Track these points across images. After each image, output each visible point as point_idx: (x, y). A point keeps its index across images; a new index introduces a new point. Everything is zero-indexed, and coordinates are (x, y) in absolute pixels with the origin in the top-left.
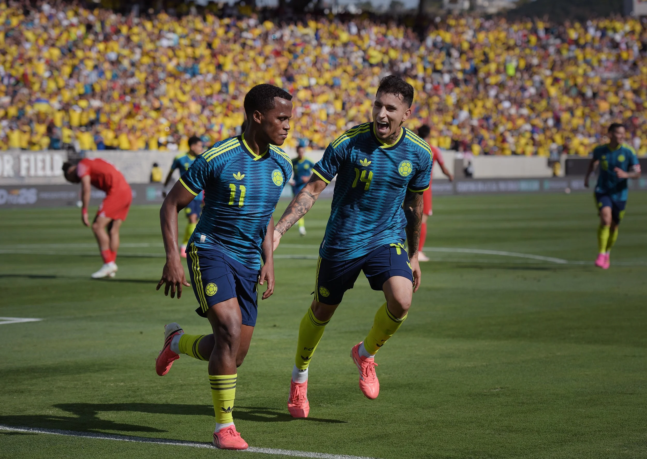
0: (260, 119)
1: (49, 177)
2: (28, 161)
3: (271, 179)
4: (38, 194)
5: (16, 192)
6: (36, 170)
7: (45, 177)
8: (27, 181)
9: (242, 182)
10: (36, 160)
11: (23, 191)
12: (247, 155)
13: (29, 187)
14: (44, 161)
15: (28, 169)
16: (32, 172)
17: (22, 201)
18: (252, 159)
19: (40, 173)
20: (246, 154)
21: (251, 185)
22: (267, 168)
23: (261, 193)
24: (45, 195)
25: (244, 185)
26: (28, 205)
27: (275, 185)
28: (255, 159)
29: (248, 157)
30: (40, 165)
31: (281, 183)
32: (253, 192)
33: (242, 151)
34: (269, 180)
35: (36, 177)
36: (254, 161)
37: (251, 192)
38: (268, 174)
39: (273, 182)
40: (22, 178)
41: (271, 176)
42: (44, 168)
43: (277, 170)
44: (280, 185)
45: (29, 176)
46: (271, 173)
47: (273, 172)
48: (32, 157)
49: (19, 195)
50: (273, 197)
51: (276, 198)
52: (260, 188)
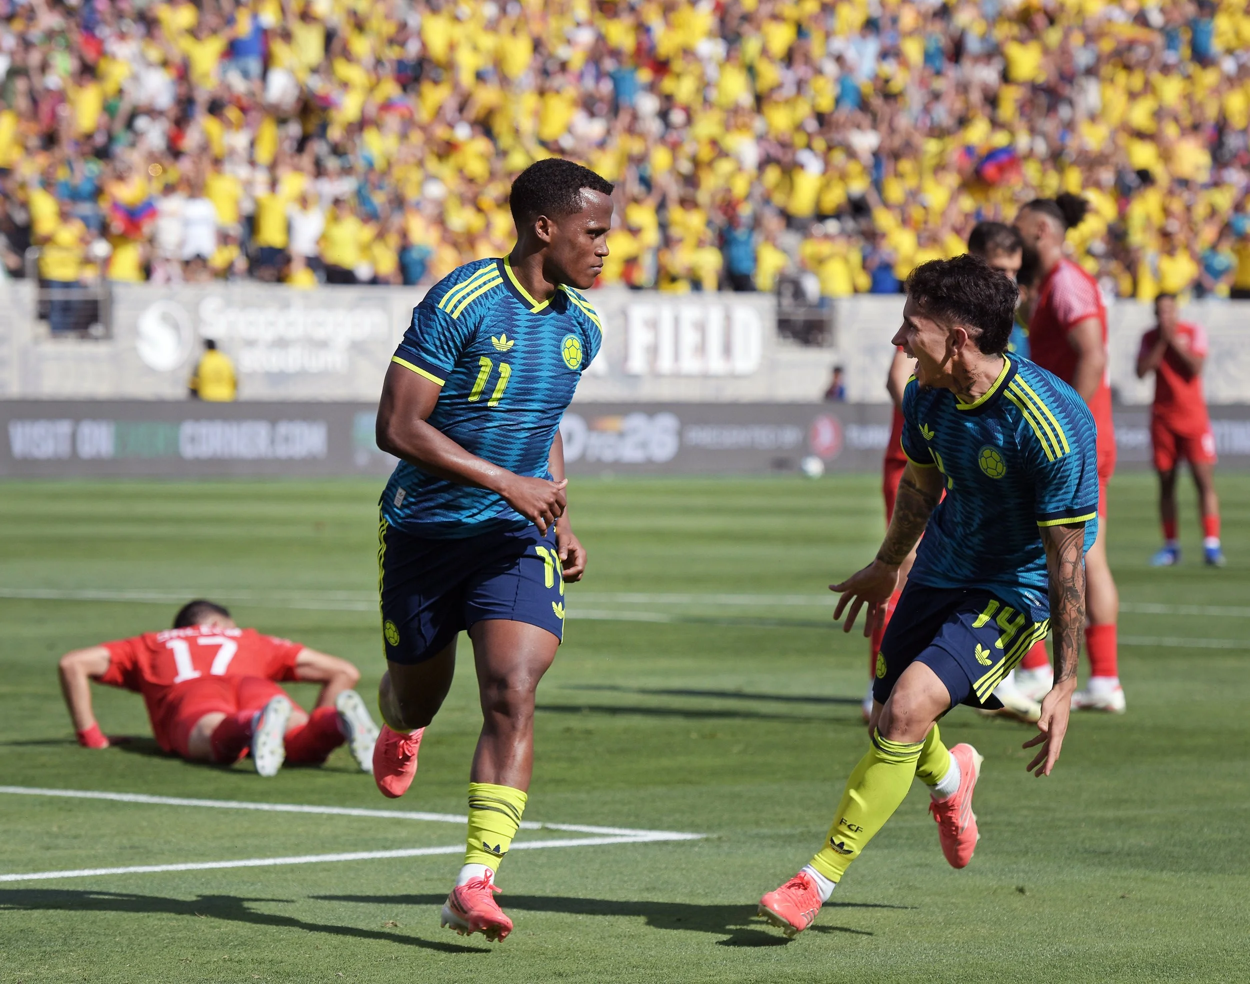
0: (550, 234)
1: (716, 377)
2: (653, 325)
3: (560, 354)
4: (680, 434)
5: (615, 424)
6: (677, 356)
7: (705, 376)
8: (648, 392)
9: (506, 357)
10: (677, 321)
11: (637, 422)
12: (517, 303)
13: (652, 409)
14: (701, 328)
15: (653, 351)
16: (666, 364)
17: (630, 452)
18: (528, 311)
19: (690, 364)
20: (515, 300)
21: (522, 364)
22: (555, 329)
23: (538, 383)
24: (702, 436)
25: (510, 363)
26: (649, 467)
27: (567, 368)
28: (534, 311)
29: (520, 305)
30: (689, 337)
31: (578, 365)
32: (523, 379)
33: (507, 293)
34: (557, 356)
35: (677, 376)
36: (532, 314)
37: (520, 379)
38: (554, 342)
39: (562, 360)
40: (634, 378)
41: (559, 347)
42: (701, 349)
43: (572, 336)
44: (575, 368)
45: (656, 375)
46: (560, 341)
47: (565, 338)
48: (666, 314)
49: (621, 435)
50: (561, 391)
51: (567, 394)
52: (536, 371)
